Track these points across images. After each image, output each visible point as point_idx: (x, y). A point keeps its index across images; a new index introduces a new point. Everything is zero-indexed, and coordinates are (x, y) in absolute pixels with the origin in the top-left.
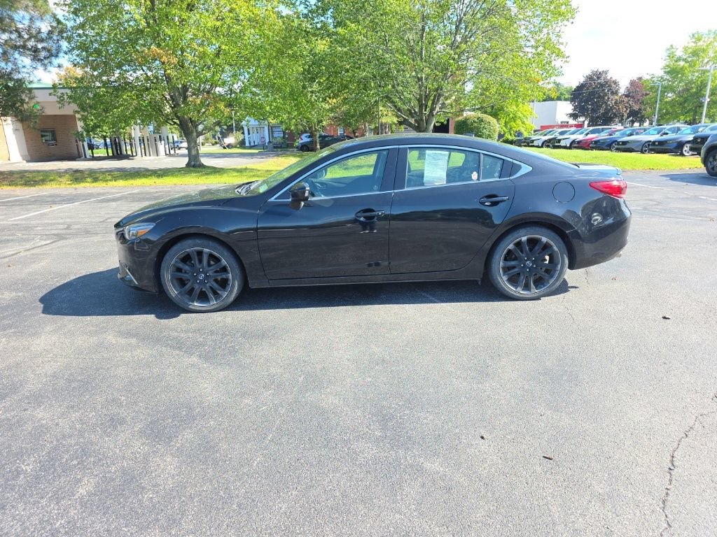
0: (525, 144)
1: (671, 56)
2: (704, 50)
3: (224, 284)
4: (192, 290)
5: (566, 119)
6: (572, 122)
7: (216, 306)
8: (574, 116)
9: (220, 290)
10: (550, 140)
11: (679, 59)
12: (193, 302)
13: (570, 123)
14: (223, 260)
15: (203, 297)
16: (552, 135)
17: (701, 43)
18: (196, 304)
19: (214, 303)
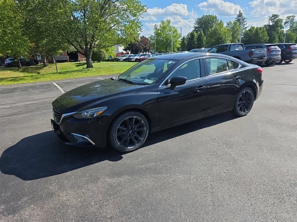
0: (116, 61)
1: (156, 29)
2: (166, 27)
3: (140, 133)
4: (126, 141)
5: (122, 51)
6: (125, 52)
7: (138, 146)
8: (125, 50)
9: (140, 137)
10: (126, 59)
11: (159, 30)
12: (127, 147)
13: (124, 53)
14: (142, 121)
15: (132, 143)
16: (126, 57)
17: (164, 24)
18: (129, 148)
19: (137, 145)
